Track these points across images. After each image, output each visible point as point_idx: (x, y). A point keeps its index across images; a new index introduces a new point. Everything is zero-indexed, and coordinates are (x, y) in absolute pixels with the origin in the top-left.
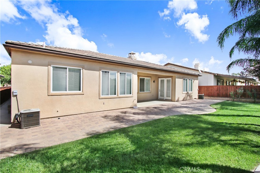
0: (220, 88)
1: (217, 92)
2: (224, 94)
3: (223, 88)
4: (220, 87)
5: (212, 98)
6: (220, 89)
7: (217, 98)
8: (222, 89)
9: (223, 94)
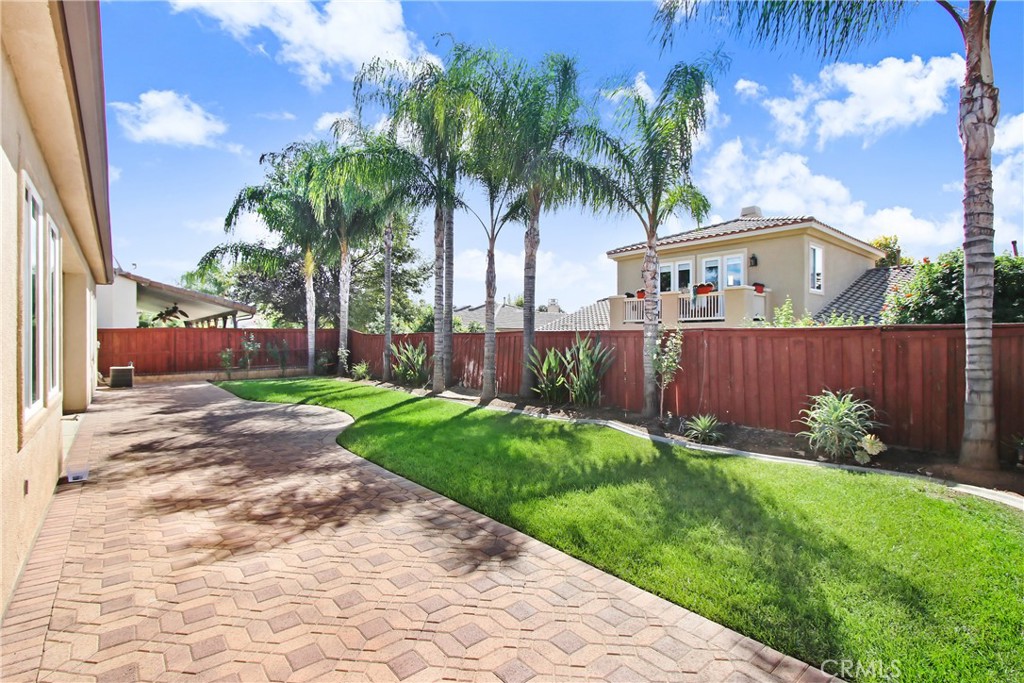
0: (178, 338)
1: (167, 352)
2: (191, 358)
3: (187, 338)
4: (178, 333)
5: (149, 377)
6: (177, 343)
7: (169, 377)
8: (184, 340)
9: (187, 358)
